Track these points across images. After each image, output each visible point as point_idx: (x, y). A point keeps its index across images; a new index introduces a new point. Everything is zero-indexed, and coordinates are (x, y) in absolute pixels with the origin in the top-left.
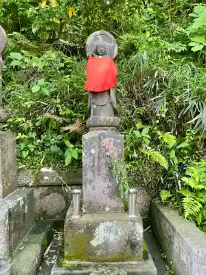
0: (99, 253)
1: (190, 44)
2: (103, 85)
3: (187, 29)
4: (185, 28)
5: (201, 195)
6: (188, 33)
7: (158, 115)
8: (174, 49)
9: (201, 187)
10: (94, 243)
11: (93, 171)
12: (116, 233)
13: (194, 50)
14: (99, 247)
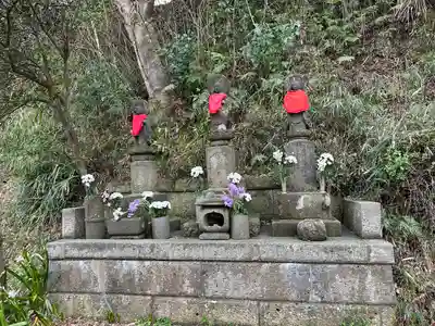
10: (298, 208)
14: (301, 210)
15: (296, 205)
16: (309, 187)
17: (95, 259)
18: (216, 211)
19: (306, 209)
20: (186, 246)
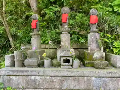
0: (95, 59)
1: (114, 9)
2: (95, 22)
3: (112, 3)
4: (111, 3)
5: (118, 49)
6: (113, 5)
7: (106, 29)
8: (108, 10)
9: (118, 46)
10: (94, 57)
11: (92, 42)
12: (99, 55)
13: (115, 11)
14: (95, 58)
15: (93, 56)
16: (97, 49)
17: (20, 76)
18: (67, 58)
19: (96, 57)
20: (57, 71)
